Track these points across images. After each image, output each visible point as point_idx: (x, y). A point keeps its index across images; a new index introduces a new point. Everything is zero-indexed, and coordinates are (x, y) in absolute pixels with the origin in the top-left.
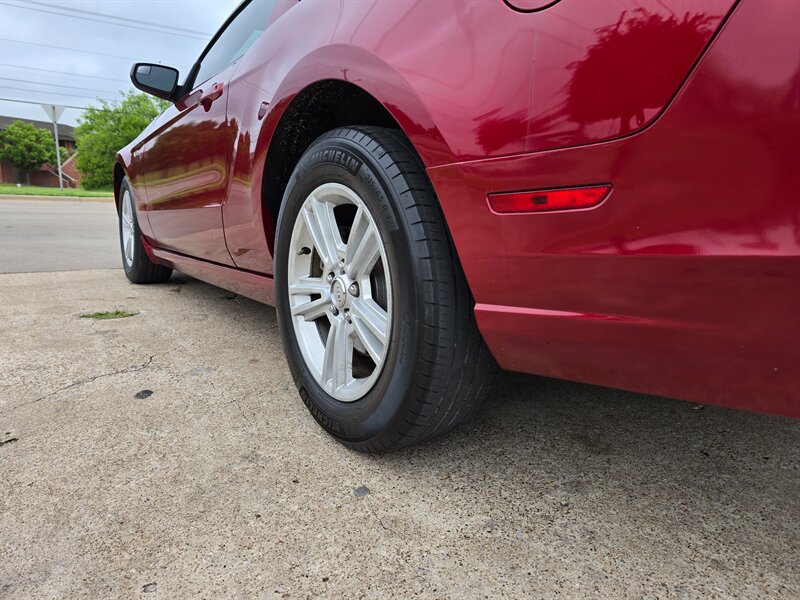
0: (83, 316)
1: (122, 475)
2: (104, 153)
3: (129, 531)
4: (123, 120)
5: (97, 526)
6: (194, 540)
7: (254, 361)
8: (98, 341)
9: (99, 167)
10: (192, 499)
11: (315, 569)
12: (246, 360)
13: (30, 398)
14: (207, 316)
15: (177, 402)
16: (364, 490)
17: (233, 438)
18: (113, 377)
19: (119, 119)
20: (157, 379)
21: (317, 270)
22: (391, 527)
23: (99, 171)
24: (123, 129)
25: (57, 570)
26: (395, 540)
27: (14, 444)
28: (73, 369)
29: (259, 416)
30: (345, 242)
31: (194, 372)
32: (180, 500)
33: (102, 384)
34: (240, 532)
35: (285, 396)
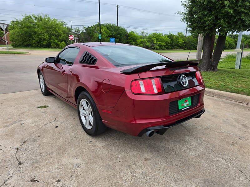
0: (38, 108)
1: (58, 141)
2: (18, 36)
3: (61, 148)
4: (23, 25)
5: (57, 147)
6: (69, 148)
7: (74, 119)
8: (44, 114)
9: (17, 40)
10: (68, 144)
11: (84, 151)
12: (73, 119)
13: (38, 129)
14: (63, 106)
15: (63, 128)
16: (91, 141)
17: (72, 134)
18: (50, 124)
19: (22, 24)
20: (58, 124)
21: (84, 109)
22: (94, 146)
23: (17, 41)
24: (24, 28)
25: (54, 152)
26: (94, 147)
27: (40, 137)
28: (42, 122)
29: (76, 130)
30: (88, 106)
31: (64, 122)
32: (67, 144)
33: (49, 125)
34: (75, 147)
35: (80, 126)
